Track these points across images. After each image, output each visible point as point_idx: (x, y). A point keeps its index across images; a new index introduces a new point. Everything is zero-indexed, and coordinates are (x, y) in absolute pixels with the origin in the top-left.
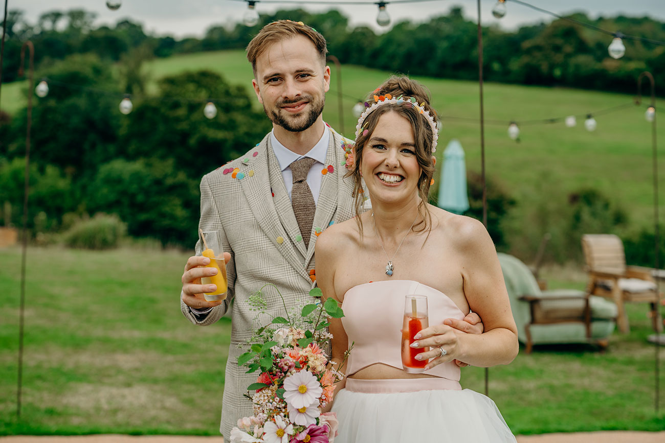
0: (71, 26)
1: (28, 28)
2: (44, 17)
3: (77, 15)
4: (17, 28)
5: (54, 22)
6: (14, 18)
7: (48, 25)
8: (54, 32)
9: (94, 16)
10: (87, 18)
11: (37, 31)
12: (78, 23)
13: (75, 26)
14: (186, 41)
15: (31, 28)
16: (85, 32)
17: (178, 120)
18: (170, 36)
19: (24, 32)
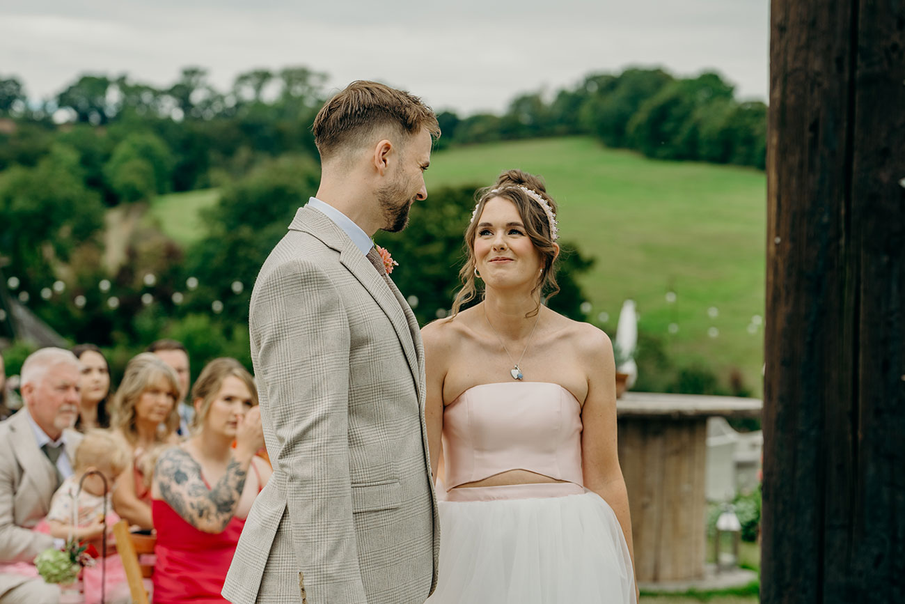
0: (287, 95)
1: (217, 97)
2: (243, 79)
3: (296, 76)
4: (197, 97)
5: (258, 88)
6: (193, 80)
7: (248, 93)
8: (258, 105)
9: (324, 77)
10: (313, 81)
11: (230, 102)
12: (298, 90)
13: (293, 94)
14: (476, 119)
15: (222, 98)
16: (310, 103)
17: (430, 260)
18: (449, 111)
19: (208, 103)
